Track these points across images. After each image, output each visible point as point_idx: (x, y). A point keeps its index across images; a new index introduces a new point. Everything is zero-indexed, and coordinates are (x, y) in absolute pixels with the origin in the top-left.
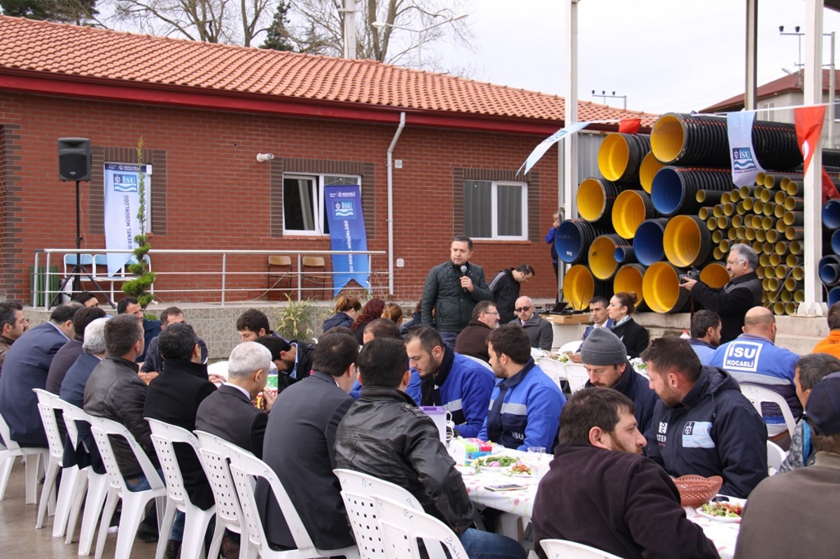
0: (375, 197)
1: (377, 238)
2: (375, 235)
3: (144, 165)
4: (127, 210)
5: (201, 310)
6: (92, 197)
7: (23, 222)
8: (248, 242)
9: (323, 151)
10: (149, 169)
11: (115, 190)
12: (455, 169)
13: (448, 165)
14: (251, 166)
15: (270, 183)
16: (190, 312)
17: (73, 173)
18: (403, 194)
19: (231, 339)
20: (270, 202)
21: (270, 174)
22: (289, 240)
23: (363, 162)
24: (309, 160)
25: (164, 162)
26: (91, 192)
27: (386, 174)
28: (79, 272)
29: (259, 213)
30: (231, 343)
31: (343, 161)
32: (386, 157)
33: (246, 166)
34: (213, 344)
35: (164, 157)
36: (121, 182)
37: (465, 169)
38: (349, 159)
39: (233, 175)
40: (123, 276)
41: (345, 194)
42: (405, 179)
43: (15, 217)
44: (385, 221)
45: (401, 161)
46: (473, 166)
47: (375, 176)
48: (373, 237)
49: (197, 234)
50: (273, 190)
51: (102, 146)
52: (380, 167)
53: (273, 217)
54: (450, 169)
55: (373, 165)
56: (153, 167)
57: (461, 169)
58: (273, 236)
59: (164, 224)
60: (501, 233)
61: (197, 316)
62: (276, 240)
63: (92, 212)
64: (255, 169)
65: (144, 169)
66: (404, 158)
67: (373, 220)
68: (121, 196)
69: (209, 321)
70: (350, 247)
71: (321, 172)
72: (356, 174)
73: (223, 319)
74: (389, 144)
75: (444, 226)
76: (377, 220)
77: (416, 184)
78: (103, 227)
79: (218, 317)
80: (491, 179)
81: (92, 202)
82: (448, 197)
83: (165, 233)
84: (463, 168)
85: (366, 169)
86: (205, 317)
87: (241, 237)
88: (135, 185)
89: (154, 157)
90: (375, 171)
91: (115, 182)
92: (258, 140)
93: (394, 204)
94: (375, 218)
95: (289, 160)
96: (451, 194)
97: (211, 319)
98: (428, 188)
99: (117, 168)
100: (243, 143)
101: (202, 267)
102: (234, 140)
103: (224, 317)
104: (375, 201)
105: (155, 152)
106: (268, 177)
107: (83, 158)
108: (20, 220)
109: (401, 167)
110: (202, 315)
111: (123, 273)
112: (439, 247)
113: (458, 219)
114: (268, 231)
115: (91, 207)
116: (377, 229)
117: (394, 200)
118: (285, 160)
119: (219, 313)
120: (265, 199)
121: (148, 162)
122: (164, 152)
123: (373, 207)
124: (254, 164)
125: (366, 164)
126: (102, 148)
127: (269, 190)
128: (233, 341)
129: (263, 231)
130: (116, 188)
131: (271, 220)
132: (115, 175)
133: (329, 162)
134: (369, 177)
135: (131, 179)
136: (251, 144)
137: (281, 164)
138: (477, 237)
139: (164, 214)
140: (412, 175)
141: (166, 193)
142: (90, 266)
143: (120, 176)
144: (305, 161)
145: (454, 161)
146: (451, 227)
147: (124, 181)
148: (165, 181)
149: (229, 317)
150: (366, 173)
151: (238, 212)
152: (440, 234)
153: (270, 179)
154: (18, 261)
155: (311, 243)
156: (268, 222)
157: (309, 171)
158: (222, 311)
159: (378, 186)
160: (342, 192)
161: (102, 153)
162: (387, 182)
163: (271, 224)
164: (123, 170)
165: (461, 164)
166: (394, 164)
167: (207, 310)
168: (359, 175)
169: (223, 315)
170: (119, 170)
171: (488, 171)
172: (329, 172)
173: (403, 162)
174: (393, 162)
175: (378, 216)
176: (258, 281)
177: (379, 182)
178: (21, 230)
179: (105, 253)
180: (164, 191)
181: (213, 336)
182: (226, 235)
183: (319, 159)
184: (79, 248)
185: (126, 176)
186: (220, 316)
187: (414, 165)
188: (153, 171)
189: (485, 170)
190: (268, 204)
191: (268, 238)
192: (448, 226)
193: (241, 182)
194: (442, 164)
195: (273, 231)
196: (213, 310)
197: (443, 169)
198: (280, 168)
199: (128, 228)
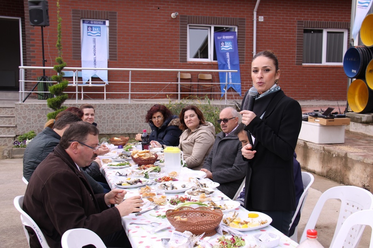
0: (245, 39)
1: (246, 63)
2: (245, 62)
3: (104, 20)
4: (94, 47)
5: (114, 104)
6: (74, 39)
7: (35, 53)
8: (166, 65)
9: (212, 11)
10: (107, 23)
11: (88, 35)
12: (298, 22)
13: (294, 19)
14: (168, 21)
15: (180, 31)
16: (107, 106)
17: (36, 21)
18: (263, 37)
19: (133, 122)
20: (180, 42)
21: (180, 25)
22: (190, 64)
23: (238, 18)
24: (204, 17)
25: (116, 19)
26: (74, 36)
27: (253, 25)
28: (46, 81)
29: (173, 48)
30: (133, 125)
31: (225, 17)
32: (253, 14)
33: (164, 21)
34: (122, 125)
35: (116, 16)
36: (92, 30)
37: (305, 22)
38: (229, 16)
39: (156, 26)
40: (90, 83)
41: (227, 37)
42: (265, 28)
43: (31, 50)
44: (251, 53)
45: (263, 17)
46: (311, 20)
47: (246, 26)
48: (243, 63)
49: (135, 60)
50: (181, 35)
51: (79, 9)
52: (249, 21)
53: (181, 51)
54: (295, 22)
55: (244, 19)
56: (109, 22)
57: (303, 22)
58: (181, 61)
59: (116, 54)
60: (328, 60)
61: (112, 108)
62: (183, 64)
63: (74, 47)
64: (170, 23)
65: (104, 23)
66: (265, 15)
67: (244, 53)
68: (91, 38)
69: (119, 112)
70: (229, 68)
71: (211, 24)
72: (233, 25)
73: (128, 110)
74: (254, 7)
75: (290, 56)
76: (246, 53)
77: (272, 31)
78: (80, 56)
79: (125, 109)
80: (323, 28)
81: (74, 42)
82: (294, 39)
83: (116, 60)
84: (304, 21)
85: (240, 22)
86: (117, 109)
87: (162, 62)
88: (100, 32)
89: (110, 15)
90: (246, 23)
91: (88, 30)
92: (173, 5)
93: (257, 43)
94: (245, 51)
95: (191, 17)
96: (295, 37)
97: (121, 110)
98: (280, 34)
99: (89, 23)
100: (163, 7)
101: (138, 79)
102: (158, 5)
103: (129, 109)
104: (245, 41)
105: (110, 13)
106: (178, 27)
107: (40, 11)
108: (34, 51)
109: (262, 21)
110: (114, 107)
111: (90, 82)
112: (286, 69)
113: (299, 52)
114: (178, 59)
115: (73, 45)
116: (246, 58)
117: (257, 40)
118: (189, 17)
119: (126, 106)
120: (176, 40)
121: (106, 18)
122: (116, 13)
123: (244, 45)
124: (170, 20)
125: (240, 19)
126: (79, 11)
127: (179, 35)
128: (134, 124)
129: (175, 59)
130: (89, 34)
131: (179, 52)
132: (88, 27)
133: (216, 18)
134: (242, 27)
135: (98, 29)
136: (168, 7)
137: (186, 19)
138: (309, 63)
139: (116, 49)
140: (270, 25)
141: (117, 37)
142: (72, 77)
143: (91, 27)
144: (201, 17)
145: (298, 17)
146: (294, 57)
147: (93, 30)
148: (116, 30)
149: (132, 109)
150: (240, 24)
151: (159, 47)
152: (287, 61)
153: (180, 28)
154: (33, 74)
155: (205, 66)
156: (178, 53)
157: (204, 24)
158: (127, 105)
159: (247, 32)
160: (225, 36)
161: (79, 14)
162: (253, 30)
163: (179, 55)
164: (93, 24)
165: (302, 18)
166: (257, 19)
167: (118, 105)
168: (236, 25)
169: (128, 108)
170: (91, 24)
171: (321, 22)
172: (216, 24)
173: (264, 18)
174: (257, 18)
175: (246, 50)
176: (171, 87)
177: (248, 30)
178: (35, 57)
179: (81, 70)
180: (116, 35)
181: (121, 120)
182: (152, 61)
183: (210, 16)
184: (44, 66)
185: (95, 27)
186: (126, 108)
187: (271, 19)
188: (110, 24)
189: (319, 22)
190: (178, 43)
191: (178, 63)
192: (292, 57)
193: (162, 30)
194: (290, 19)
195: (181, 59)
196: (122, 104)
197: (291, 21)
198: (186, 22)
199: (95, 56)
